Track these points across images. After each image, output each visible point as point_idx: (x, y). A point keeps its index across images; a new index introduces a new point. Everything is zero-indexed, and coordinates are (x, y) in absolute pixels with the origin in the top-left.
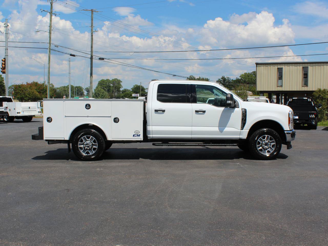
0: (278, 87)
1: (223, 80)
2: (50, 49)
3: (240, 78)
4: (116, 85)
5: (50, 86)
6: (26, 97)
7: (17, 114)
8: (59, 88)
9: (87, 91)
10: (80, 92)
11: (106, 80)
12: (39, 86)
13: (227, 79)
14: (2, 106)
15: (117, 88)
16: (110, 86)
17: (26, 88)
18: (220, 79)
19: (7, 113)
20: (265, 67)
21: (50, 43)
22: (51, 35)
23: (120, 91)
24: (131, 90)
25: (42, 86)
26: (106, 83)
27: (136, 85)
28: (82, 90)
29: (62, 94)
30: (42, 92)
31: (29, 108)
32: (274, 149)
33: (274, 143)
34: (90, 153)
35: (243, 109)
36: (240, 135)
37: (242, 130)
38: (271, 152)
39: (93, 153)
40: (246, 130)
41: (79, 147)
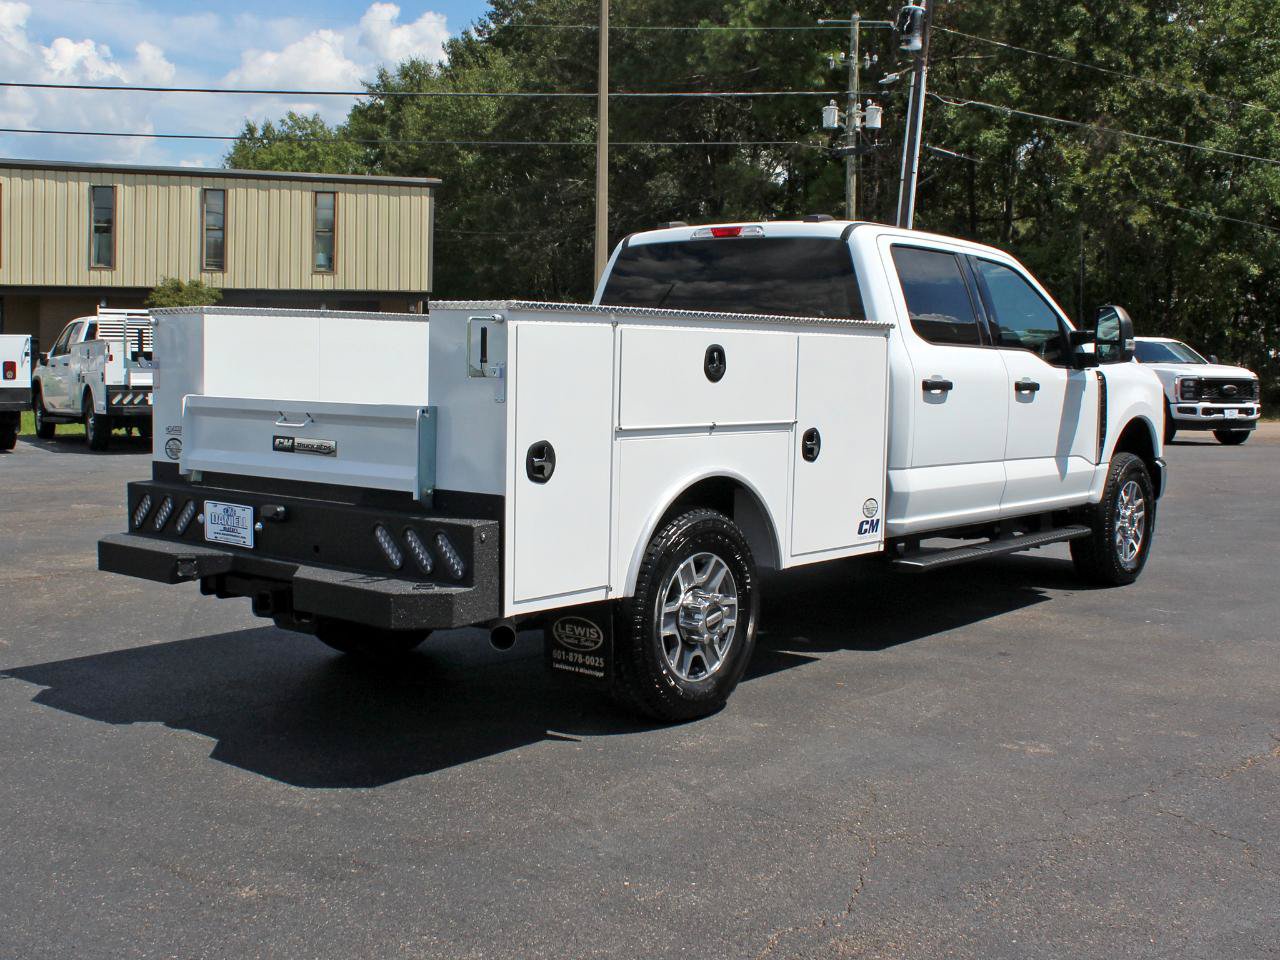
32: (1141, 536)
33: (1142, 513)
34: (708, 667)
35: (1099, 373)
36: (1091, 486)
37: (1097, 464)
38: (1137, 547)
39: (718, 659)
40: (1104, 467)
41: (665, 638)
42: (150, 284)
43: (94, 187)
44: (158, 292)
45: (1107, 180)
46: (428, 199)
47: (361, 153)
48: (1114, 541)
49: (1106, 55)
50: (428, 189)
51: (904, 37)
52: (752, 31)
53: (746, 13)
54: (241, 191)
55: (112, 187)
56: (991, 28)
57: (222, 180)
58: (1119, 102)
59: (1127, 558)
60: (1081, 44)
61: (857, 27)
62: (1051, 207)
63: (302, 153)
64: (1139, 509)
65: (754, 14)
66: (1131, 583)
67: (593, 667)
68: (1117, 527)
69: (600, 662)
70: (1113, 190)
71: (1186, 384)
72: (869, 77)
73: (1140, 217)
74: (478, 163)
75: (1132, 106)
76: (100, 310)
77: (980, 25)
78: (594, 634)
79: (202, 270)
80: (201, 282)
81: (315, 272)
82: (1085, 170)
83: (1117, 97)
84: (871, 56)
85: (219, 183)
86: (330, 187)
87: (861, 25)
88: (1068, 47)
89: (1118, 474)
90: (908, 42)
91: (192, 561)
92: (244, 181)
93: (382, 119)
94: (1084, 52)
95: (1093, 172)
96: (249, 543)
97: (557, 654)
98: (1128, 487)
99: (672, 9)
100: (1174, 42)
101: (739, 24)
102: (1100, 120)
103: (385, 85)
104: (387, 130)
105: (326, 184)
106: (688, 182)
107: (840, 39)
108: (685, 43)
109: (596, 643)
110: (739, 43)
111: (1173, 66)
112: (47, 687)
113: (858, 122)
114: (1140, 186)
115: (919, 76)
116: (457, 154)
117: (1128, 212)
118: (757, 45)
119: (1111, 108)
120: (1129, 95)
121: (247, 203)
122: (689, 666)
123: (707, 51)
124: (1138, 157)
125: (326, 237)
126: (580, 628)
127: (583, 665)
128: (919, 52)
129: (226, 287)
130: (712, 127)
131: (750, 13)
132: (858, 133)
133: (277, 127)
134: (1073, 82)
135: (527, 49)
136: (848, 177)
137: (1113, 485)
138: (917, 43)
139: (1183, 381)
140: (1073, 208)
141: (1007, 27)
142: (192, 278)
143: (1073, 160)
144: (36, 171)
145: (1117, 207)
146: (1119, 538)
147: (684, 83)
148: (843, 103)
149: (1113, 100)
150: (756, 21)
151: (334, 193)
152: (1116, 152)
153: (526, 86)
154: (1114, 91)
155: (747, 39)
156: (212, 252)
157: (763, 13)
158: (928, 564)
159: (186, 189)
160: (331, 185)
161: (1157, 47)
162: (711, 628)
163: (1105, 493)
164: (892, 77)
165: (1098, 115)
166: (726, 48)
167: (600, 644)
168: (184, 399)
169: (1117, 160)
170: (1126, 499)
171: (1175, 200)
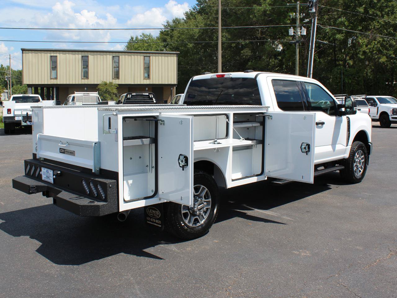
0: (51, 79)
20: (34, 54)
32: (363, 167)
33: (363, 160)
34: (200, 221)
35: (347, 117)
36: (345, 153)
37: (347, 146)
38: (362, 171)
39: (204, 219)
40: (349, 147)
41: (183, 213)
42: (98, 83)
43: (83, 56)
44: (100, 85)
45: (373, 49)
46: (176, 58)
47: (163, 44)
48: (353, 170)
49: (373, 12)
50: (176, 55)
51: (310, 8)
52: (269, 8)
53: (267, 2)
54: (123, 56)
55: (88, 56)
56: (339, 5)
57: (118, 53)
58: (377, 26)
59: (358, 175)
60: (365, 9)
61: (299, 6)
62: (357, 56)
63: (146, 45)
64: (362, 159)
65: (269, 3)
66: (360, 182)
67: (158, 223)
68: (354, 165)
69: (160, 222)
70: (375, 52)
71: (394, 110)
72: (302, 20)
73: (383, 59)
74: (193, 46)
75: (381, 27)
76: (75, 93)
77: (336, 4)
78: (158, 213)
79: (113, 79)
80: (112, 82)
81: (144, 79)
82: (367, 46)
83: (376, 24)
84: (303, 14)
85: (117, 54)
86: (148, 55)
87: (300, 5)
88: (361, 10)
89: (355, 149)
90: (311, 10)
91: (35, 187)
92: (124, 54)
93: (168, 35)
94: (366, 11)
95: (369, 46)
96: (52, 181)
97: (148, 218)
98: (358, 152)
99: (246, 2)
100: (394, 7)
101: (265, 6)
102: (371, 31)
103: (168, 25)
104: (169, 38)
105: (147, 54)
106: (253, 51)
107: (294, 10)
108: (249, 12)
109: (159, 216)
110: (265, 11)
111: (393, 14)
112: (4, 221)
113: (299, 33)
114: (383, 50)
115: (315, 20)
116: (187, 44)
117: (379, 58)
118: (270, 11)
119: (374, 27)
120: (380, 23)
121: (125, 60)
122: (193, 221)
123: (256, 14)
124: (382, 42)
125: (147, 69)
126: (154, 211)
127: (155, 223)
128: (314, 13)
129: (119, 83)
130: (259, 35)
131: (268, 3)
132: (299, 36)
133: (139, 38)
134: (363, 20)
135: (207, 14)
136: (296, 49)
137: (353, 152)
138: (314, 10)
139: (393, 109)
140: (363, 57)
141: (344, 4)
142: (110, 81)
143: (363, 43)
144: (66, 52)
145: (376, 57)
146: (355, 169)
147: (250, 23)
148: (295, 28)
149: (375, 25)
150: (270, 5)
151: (149, 56)
152: (376, 41)
153: (206, 25)
154: (375, 22)
155: (267, 10)
156: (115, 73)
157: (272, 2)
158: (283, 183)
159: (108, 56)
160: (149, 54)
161: (389, 9)
162: (200, 210)
163: (350, 154)
164: (307, 20)
165: (371, 29)
166: (261, 13)
167: (160, 216)
168: (38, 135)
169: (376, 43)
170: (358, 156)
171: (393, 54)
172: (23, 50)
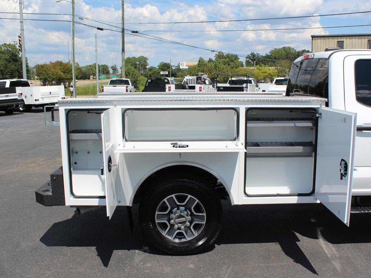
1: (252, 56)
2: (73, 22)
3: (270, 54)
4: (143, 62)
5: (76, 65)
6: (50, 77)
7: (35, 102)
8: (85, 67)
9: (113, 70)
10: (106, 70)
11: (132, 58)
12: (63, 65)
13: (256, 55)
14: (15, 92)
15: (143, 65)
16: (136, 64)
17: (49, 67)
18: (249, 55)
19: (23, 100)
20: (322, 40)
21: (73, 15)
22: (74, 5)
23: (146, 69)
24: (158, 68)
25: (67, 65)
26: (132, 61)
27: (162, 62)
28: (108, 69)
29: (87, 73)
30: (67, 71)
31: (50, 93)
34: (187, 237)
39: (194, 235)
122: (175, 234)
172: (313, 37)
